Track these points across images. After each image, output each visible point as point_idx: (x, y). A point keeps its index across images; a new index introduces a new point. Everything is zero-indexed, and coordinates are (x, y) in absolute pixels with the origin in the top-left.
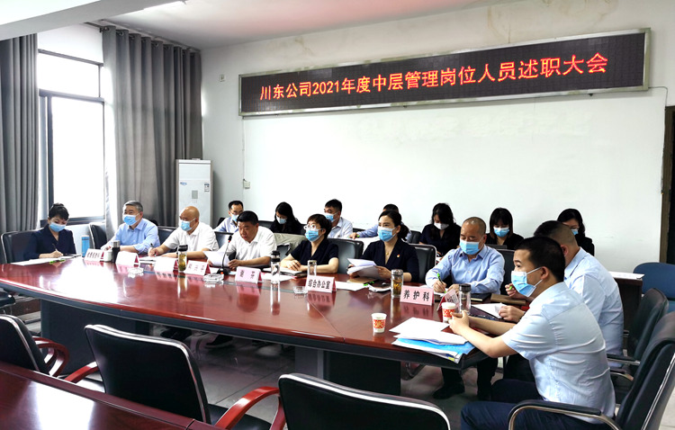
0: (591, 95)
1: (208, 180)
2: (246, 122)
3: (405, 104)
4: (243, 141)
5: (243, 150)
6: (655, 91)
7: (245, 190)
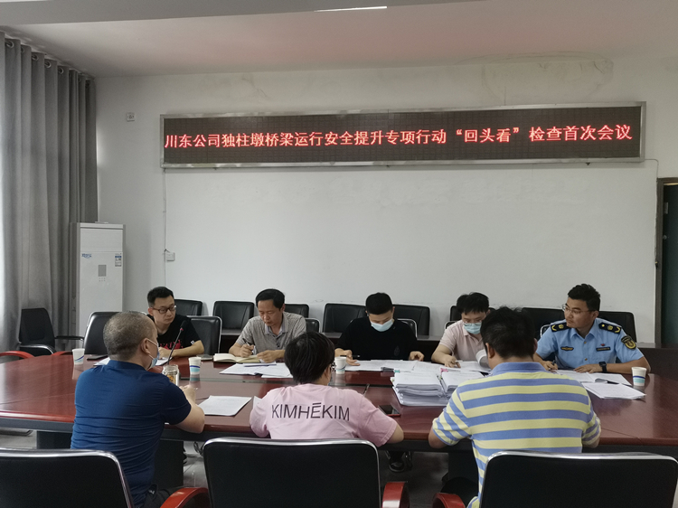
0: (588, 164)
1: (120, 251)
2: (169, 176)
3: (390, 163)
4: (165, 200)
5: (165, 212)
6: (647, 163)
7: (167, 264)
